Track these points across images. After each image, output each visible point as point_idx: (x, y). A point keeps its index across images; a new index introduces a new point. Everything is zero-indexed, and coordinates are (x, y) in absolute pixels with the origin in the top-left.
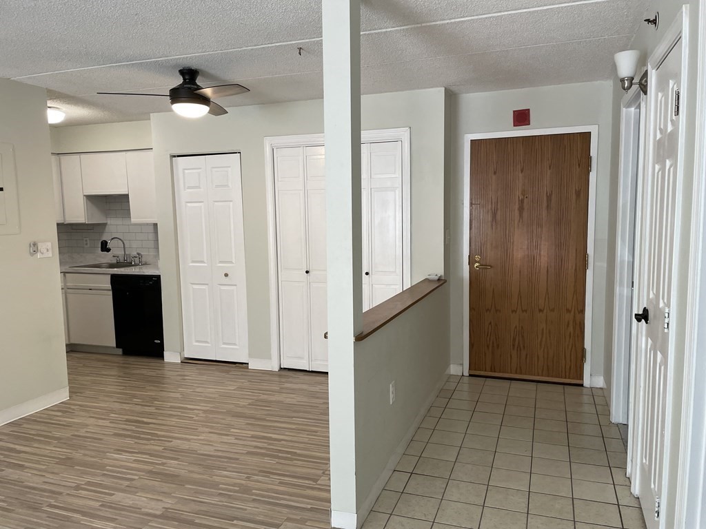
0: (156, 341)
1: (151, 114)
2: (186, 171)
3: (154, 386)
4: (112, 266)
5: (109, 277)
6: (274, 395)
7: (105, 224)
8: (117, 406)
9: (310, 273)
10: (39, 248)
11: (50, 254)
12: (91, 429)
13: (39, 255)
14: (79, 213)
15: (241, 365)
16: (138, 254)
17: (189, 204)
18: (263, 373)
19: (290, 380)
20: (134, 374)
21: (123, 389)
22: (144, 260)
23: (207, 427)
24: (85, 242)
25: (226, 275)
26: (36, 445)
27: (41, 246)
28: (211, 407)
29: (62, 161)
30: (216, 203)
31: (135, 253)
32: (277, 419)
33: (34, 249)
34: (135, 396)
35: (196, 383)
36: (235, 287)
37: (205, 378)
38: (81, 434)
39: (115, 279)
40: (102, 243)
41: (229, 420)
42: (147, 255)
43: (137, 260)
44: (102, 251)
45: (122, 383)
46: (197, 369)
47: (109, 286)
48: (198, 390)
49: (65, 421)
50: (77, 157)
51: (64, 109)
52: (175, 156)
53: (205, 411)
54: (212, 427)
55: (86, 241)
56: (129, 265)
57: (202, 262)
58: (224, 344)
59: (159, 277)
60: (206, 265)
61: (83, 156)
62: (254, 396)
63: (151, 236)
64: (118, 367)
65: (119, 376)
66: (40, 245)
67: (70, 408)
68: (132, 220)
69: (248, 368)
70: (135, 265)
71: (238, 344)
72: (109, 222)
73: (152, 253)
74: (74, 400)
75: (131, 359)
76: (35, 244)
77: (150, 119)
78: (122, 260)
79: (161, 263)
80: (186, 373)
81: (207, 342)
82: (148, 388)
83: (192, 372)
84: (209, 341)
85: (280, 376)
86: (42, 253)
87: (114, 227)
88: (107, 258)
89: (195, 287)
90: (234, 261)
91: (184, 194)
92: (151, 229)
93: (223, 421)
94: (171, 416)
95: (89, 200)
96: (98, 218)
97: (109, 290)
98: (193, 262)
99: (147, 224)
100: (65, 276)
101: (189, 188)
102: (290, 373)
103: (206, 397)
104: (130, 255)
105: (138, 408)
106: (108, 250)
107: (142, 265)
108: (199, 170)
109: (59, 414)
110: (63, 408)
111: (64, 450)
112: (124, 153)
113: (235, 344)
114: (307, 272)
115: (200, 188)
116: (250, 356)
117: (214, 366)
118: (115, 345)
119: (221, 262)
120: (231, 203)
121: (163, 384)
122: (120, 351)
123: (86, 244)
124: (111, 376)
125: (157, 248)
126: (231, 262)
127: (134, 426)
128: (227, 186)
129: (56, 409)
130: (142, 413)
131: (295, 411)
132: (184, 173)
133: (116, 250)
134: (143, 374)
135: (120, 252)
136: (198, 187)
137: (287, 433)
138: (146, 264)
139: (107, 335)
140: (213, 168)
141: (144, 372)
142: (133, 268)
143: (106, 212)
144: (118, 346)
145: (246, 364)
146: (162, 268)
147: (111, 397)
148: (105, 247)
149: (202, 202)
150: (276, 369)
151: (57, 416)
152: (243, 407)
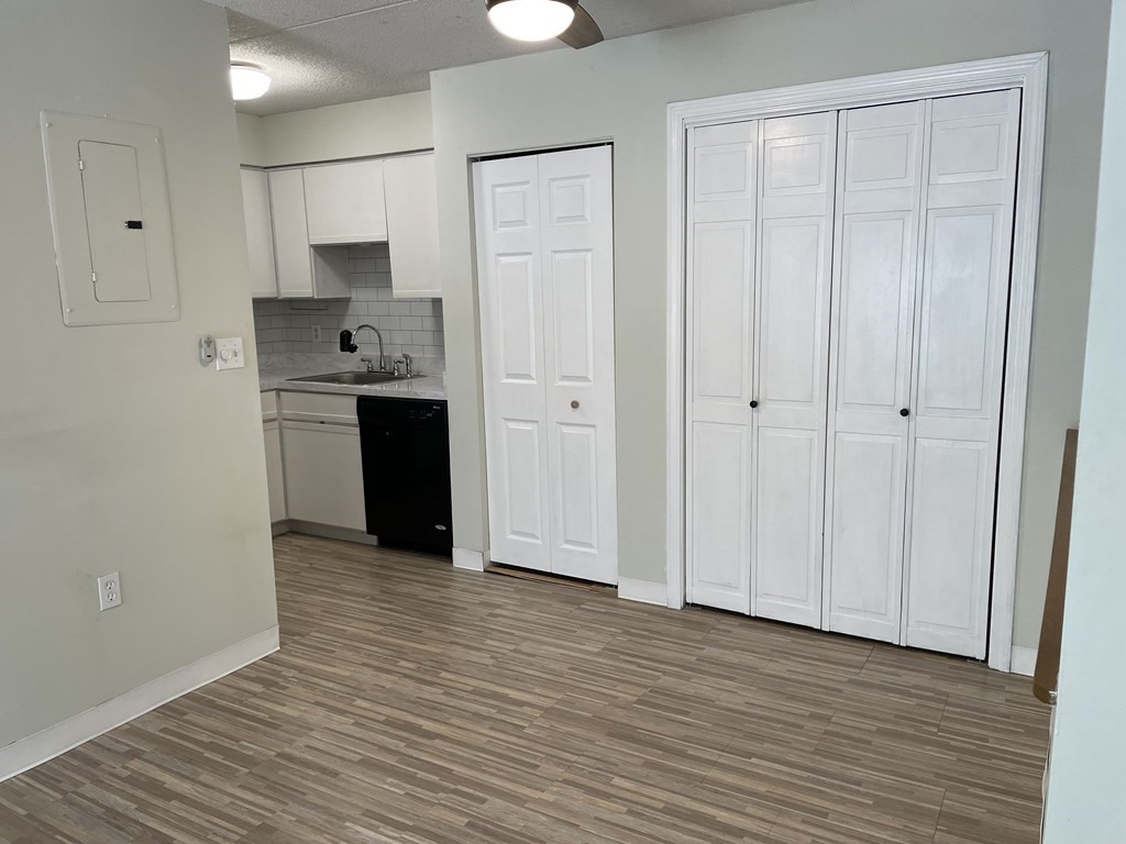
0: (438, 527)
1: (432, 73)
2: (498, 190)
3: (438, 629)
4: (360, 379)
5: (356, 398)
6: (688, 679)
7: (347, 301)
8: (367, 676)
9: (760, 407)
10: (218, 351)
11: (240, 362)
12: (318, 740)
13: (218, 364)
14: (301, 280)
15: (600, 588)
16: (406, 357)
17: (502, 259)
18: (650, 613)
19: (713, 636)
20: (400, 594)
21: (379, 633)
22: (415, 367)
23: (560, 762)
24: (314, 334)
25: (575, 405)
26: (206, 777)
27: (224, 346)
28: (560, 701)
29: (272, 180)
30: (557, 255)
31: (398, 355)
32: (713, 755)
33: (209, 348)
34: (401, 653)
35: (520, 629)
36: (592, 429)
37: (532, 614)
38: (296, 753)
39: (364, 404)
40: (342, 334)
41: (603, 744)
42: (422, 358)
43: (403, 370)
44: (342, 350)
45: (377, 615)
46: (518, 591)
47: (353, 417)
48: (525, 647)
49: (268, 711)
50: (297, 172)
51: (269, 69)
52: (476, 160)
53: (547, 712)
54: (569, 766)
55: (316, 330)
56: (389, 377)
57: (528, 377)
58: (568, 542)
59: (443, 404)
60: (534, 382)
61: (308, 170)
62: (643, 676)
63: (429, 323)
64: (371, 574)
65: (373, 599)
66: (221, 344)
67: (278, 674)
68: (394, 291)
69: (615, 596)
70: (401, 378)
71: (595, 544)
72: (354, 296)
73: (430, 354)
74: (289, 653)
75: (394, 558)
76: (209, 342)
77: (429, 89)
78: (376, 368)
79: (447, 376)
80: (496, 600)
81: (533, 536)
82: (427, 632)
83: (504, 595)
84: (539, 535)
85: (686, 623)
86: (225, 361)
87: (364, 305)
88: (350, 363)
89: (512, 425)
90: (591, 377)
91: (492, 238)
92: (428, 309)
93: (590, 747)
94: (478, 717)
95: (320, 255)
96: (334, 290)
97: (354, 425)
98: (509, 376)
99: (421, 300)
100: (278, 395)
101: (504, 224)
102: (710, 619)
103: (544, 669)
104: (390, 357)
105: (409, 688)
106: (353, 349)
107: (412, 377)
108: (527, 186)
109: (258, 688)
110: (265, 674)
111: (259, 800)
112: (380, 161)
113: (590, 545)
114: (754, 404)
115: (526, 224)
116: (621, 572)
117: (548, 586)
118: (364, 529)
119: (564, 378)
120: (589, 254)
121: (455, 624)
122: (374, 540)
123: (317, 336)
124: (359, 595)
125: (440, 345)
126: (585, 379)
127: (402, 739)
128: (582, 217)
129: (253, 674)
130: (418, 702)
131: (751, 736)
132: (493, 193)
133: (367, 349)
134: (414, 596)
135: (373, 353)
136: (522, 222)
137: (750, 810)
138: (418, 376)
139: (351, 510)
140: (552, 179)
141: (418, 589)
142: (396, 383)
143: (350, 278)
144: (370, 530)
145: (611, 586)
146: (448, 386)
147: (357, 650)
148: (347, 343)
149: (530, 253)
150: (678, 605)
151: (255, 695)
152: (626, 707)
